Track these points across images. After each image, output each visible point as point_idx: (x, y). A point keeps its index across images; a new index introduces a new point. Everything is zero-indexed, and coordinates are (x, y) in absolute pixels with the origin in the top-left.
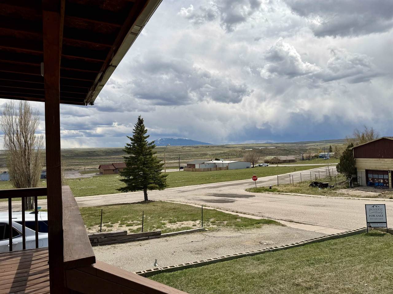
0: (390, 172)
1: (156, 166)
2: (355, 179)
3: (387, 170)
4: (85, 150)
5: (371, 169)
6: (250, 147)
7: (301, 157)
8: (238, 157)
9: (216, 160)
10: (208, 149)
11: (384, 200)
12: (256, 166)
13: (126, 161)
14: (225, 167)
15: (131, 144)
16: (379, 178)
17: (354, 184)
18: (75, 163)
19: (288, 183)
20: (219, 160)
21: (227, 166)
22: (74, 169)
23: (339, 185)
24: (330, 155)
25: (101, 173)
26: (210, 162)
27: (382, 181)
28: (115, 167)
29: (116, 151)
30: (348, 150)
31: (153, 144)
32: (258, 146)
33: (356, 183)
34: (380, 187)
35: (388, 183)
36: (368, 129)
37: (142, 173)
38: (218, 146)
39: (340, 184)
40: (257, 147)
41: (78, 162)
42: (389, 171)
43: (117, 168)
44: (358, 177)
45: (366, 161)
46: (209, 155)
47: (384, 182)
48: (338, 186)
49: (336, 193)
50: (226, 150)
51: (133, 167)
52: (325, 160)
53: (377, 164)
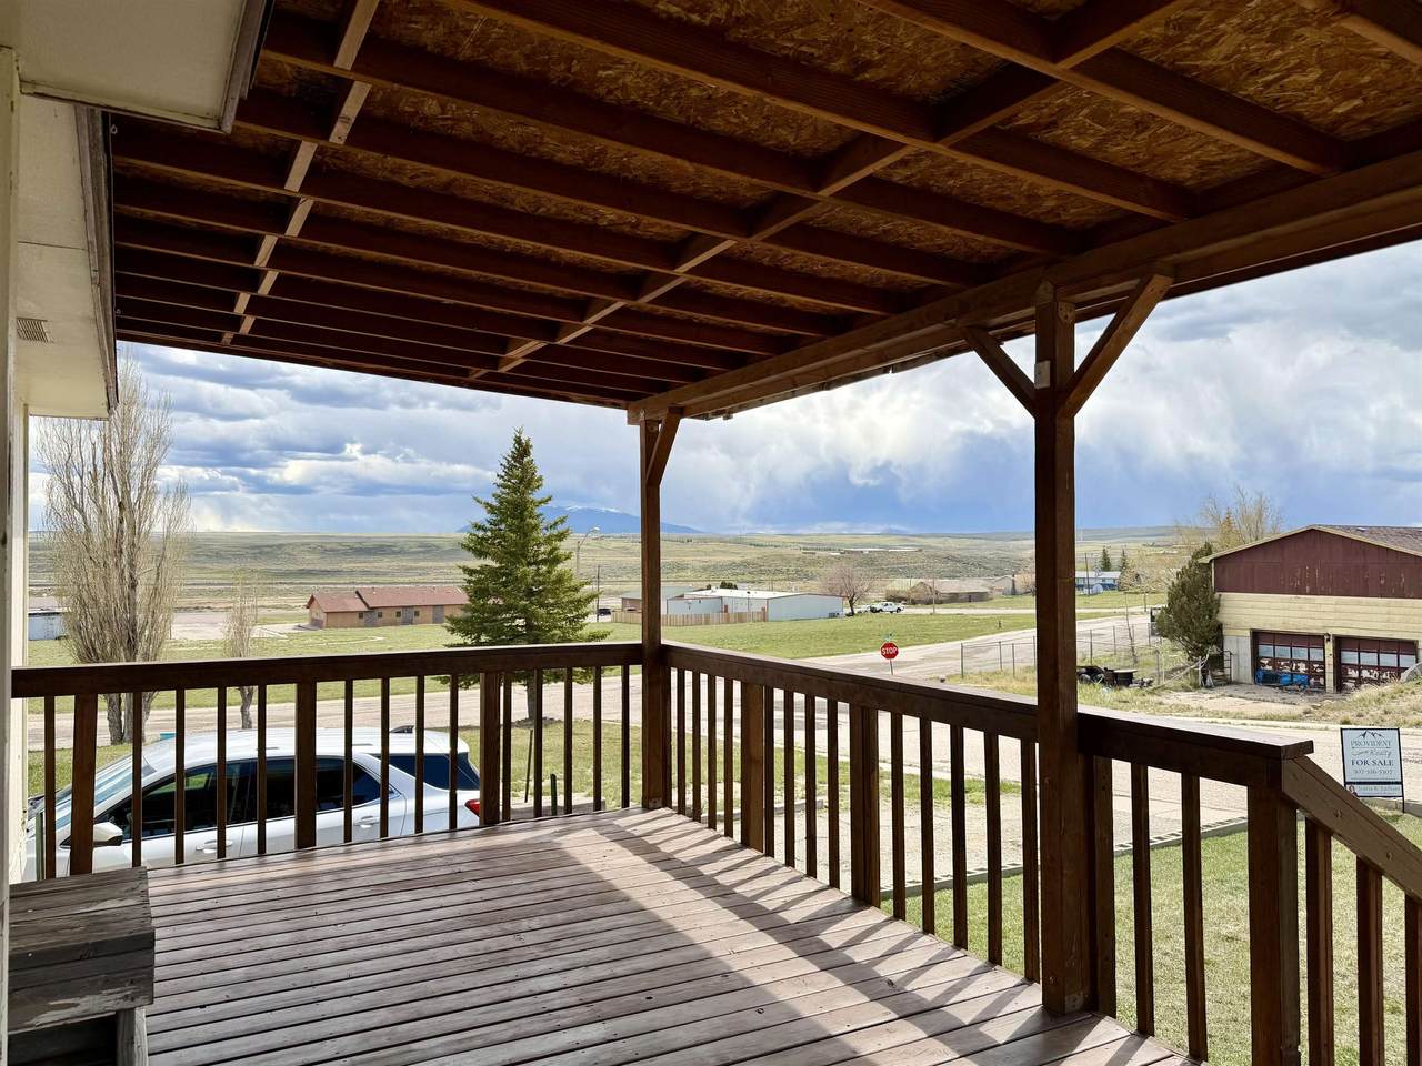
0: (1328, 640)
1: (572, 602)
2: (1217, 661)
3: (1322, 632)
4: (248, 541)
5: (1268, 628)
6: (833, 544)
7: (1006, 584)
8: (793, 579)
9: (724, 585)
10: (687, 548)
11: (1326, 729)
12: (860, 612)
13: (469, 582)
14: (758, 613)
15: (488, 526)
16: (1294, 657)
17: (1213, 677)
18: (210, 584)
19: (992, 668)
20: (736, 587)
21: (763, 609)
22: (211, 605)
23: (1167, 678)
24: (1104, 580)
25: (316, 624)
26: (703, 593)
27: (1303, 668)
28: (364, 602)
29: (357, 546)
30: (1193, 564)
31: (561, 528)
32: (857, 541)
33: (1220, 674)
34: (1296, 687)
35: (1323, 675)
36: (1247, 498)
37: (520, 622)
38: (722, 540)
39: (1169, 674)
40: (855, 546)
41: (220, 581)
42: (1329, 635)
43: (373, 608)
44: (1227, 654)
45: (1251, 604)
46: (694, 569)
47: (1311, 673)
48: (1163, 682)
49: (1161, 703)
50: (752, 554)
51: (491, 601)
52: (1089, 595)
53: (1291, 613)
